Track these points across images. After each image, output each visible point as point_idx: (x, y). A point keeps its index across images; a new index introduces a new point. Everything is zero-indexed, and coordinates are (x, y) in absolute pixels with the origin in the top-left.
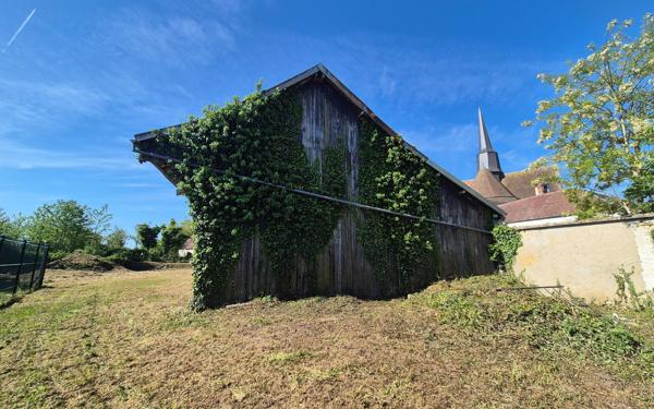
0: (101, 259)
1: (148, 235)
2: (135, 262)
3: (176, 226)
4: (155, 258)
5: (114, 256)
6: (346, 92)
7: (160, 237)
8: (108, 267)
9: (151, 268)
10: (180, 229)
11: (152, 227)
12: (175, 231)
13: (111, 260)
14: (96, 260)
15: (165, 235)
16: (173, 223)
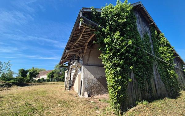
0: (6, 82)
1: (24, 73)
2: (20, 83)
3: (34, 70)
4: (28, 81)
5: (12, 81)
6: (148, 14)
7: (28, 74)
8: (10, 86)
9: (27, 85)
10: (36, 71)
11: (25, 70)
12: (34, 72)
13: (11, 82)
14: (5, 83)
15: (30, 73)
16: (33, 69)
